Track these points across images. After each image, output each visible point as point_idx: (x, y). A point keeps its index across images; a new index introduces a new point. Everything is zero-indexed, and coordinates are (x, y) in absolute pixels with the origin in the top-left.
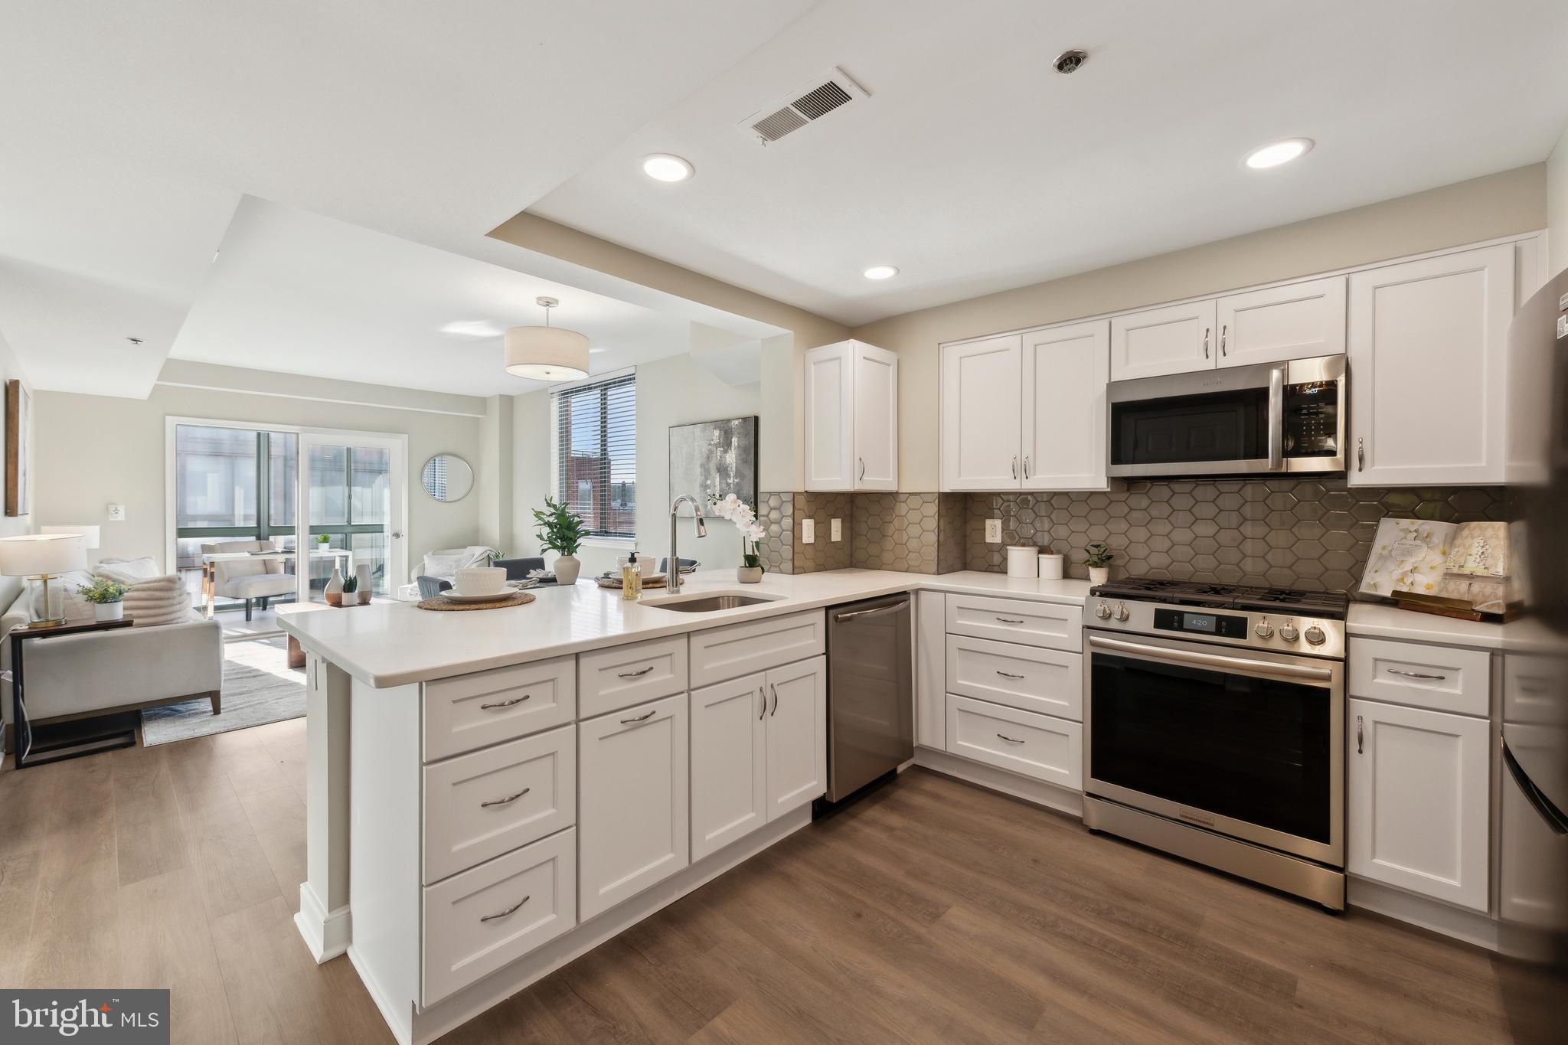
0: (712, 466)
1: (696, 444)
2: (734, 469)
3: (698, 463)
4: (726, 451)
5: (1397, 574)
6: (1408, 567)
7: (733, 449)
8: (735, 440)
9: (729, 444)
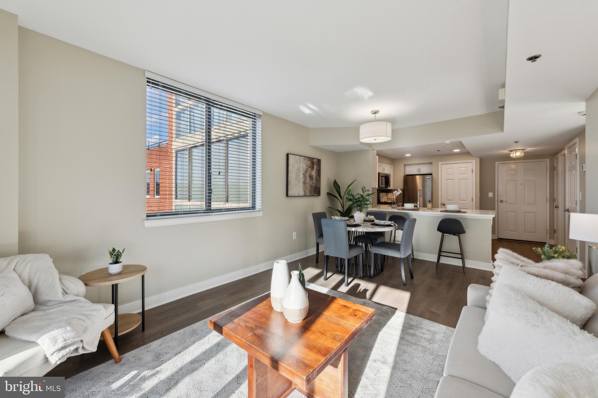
0: (307, 175)
1: (301, 164)
2: (315, 177)
3: (302, 173)
4: (312, 170)
5: (384, 199)
6: (385, 198)
7: (314, 170)
8: (315, 166)
9: (313, 168)
